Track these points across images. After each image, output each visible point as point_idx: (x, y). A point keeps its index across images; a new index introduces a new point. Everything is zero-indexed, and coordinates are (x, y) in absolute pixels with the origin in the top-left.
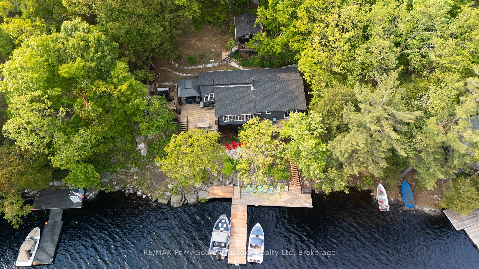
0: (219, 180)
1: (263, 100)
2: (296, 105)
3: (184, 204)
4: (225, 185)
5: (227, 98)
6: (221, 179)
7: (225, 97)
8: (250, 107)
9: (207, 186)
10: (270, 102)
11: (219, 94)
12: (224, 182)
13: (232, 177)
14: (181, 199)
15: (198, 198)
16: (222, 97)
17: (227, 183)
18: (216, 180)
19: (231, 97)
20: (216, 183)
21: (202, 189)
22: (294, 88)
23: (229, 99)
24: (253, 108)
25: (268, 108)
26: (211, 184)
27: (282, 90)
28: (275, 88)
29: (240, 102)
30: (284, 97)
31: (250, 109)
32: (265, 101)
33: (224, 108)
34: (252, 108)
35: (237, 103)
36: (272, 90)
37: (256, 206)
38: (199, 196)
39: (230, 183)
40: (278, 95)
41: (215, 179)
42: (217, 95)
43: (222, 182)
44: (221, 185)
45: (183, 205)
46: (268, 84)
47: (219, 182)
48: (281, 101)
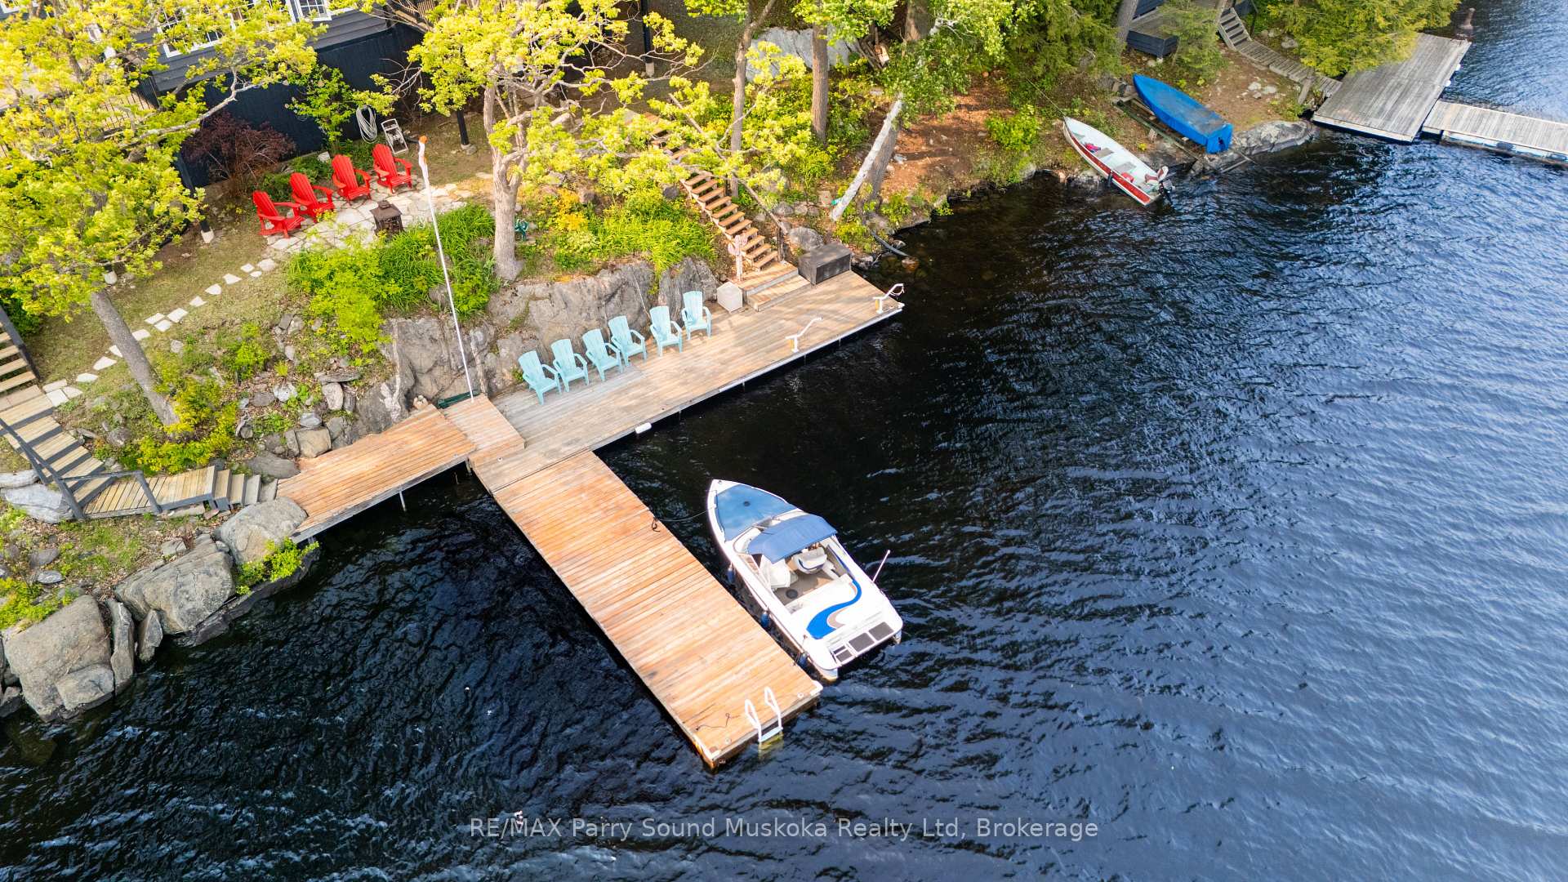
0: (324, 412)
3: (146, 655)
4: (381, 424)
6: (335, 397)
9: (263, 482)
12: (364, 403)
13: (402, 354)
14: (100, 628)
15: (234, 567)
17: (392, 402)
18: (309, 419)
20: (314, 441)
21: (237, 498)
26: (286, 455)
37: (639, 430)
38: (240, 544)
39: (409, 405)
41: (296, 418)
43: (353, 415)
44: (354, 437)
45: (138, 664)
47: (335, 423)
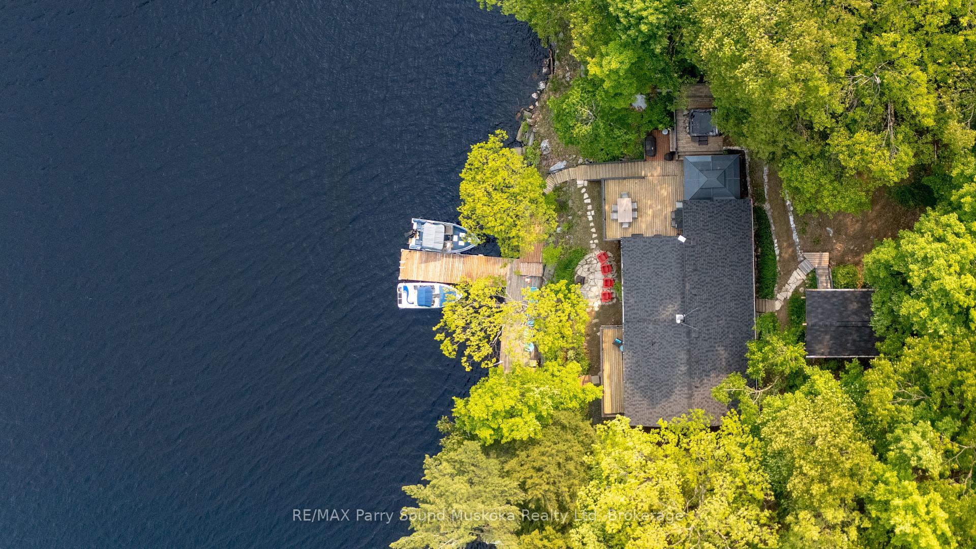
1: (648, 339)
2: (634, 405)
5: (659, 262)
7: (661, 258)
8: (638, 310)
10: (642, 350)
11: (668, 246)
16: (661, 252)
19: (662, 272)
22: (670, 407)
23: (656, 267)
24: (635, 316)
25: (631, 345)
27: (668, 381)
28: (672, 367)
29: (651, 289)
30: (651, 382)
31: (634, 309)
32: (646, 342)
33: (638, 254)
34: (636, 314)
35: (648, 282)
36: (668, 359)
40: (657, 370)
42: (667, 241)
46: (682, 353)
48: (644, 375)
